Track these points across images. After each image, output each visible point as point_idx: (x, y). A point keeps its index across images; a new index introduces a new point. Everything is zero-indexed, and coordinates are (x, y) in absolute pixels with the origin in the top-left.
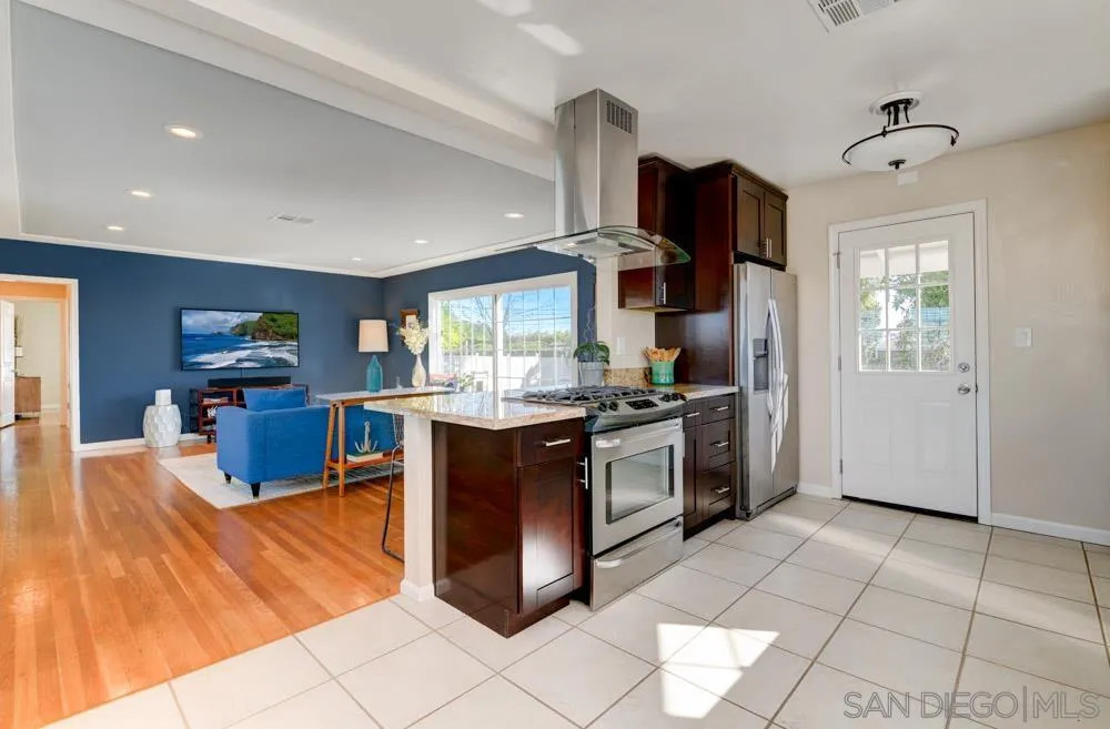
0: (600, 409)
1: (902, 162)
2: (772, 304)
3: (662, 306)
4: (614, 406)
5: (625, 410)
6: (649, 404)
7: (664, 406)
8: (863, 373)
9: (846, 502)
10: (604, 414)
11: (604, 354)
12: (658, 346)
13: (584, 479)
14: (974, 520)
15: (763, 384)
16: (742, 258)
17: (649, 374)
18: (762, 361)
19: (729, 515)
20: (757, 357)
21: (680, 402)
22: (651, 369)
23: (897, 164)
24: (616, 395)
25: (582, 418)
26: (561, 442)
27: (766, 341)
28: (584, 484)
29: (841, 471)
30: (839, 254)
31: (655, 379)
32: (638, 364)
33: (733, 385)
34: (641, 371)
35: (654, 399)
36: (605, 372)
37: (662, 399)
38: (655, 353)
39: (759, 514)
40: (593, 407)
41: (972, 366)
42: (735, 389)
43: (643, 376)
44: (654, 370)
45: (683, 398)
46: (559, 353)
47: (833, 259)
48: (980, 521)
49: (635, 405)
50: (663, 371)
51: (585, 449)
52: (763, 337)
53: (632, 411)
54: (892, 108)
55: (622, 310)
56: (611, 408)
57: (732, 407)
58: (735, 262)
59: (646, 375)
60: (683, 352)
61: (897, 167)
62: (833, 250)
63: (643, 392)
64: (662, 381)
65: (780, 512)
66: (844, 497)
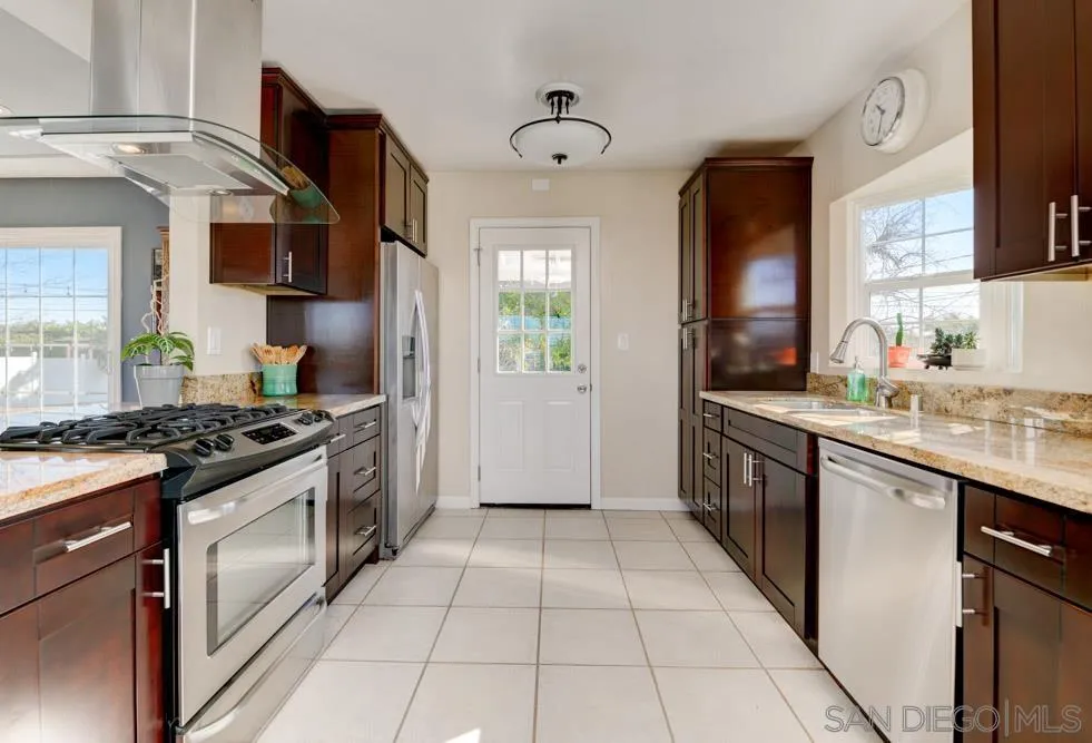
0: (195, 451)
1: (565, 157)
2: (419, 296)
3: (285, 285)
4: (225, 444)
5: (245, 448)
6: (282, 432)
7: (303, 433)
8: (500, 375)
9: (485, 510)
10: (204, 461)
11: (182, 353)
12: (270, 341)
13: (162, 590)
14: (588, 507)
15: (410, 392)
16: (389, 236)
17: (258, 383)
18: (409, 362)
19: (373, 559)
20: (405, 358)
21: (325, 424)
22: (261, 375)
23: (560, 158)
24: (223, 422)
25: (156, 475)
26: (108, 532)
27: (413, 340)
28: (162, 600)
29: (479, 479)
30: (479, 250)
31: (268, 389)
32: (241, 368)
33: (379, 393)
34: (247, 379)
35: (285, 422)
36: (185, 382)
37: (299, 421)
38: (268, 352)
39: (404, 547)
40: (182, 451)
41: (588, 365)
42: (380, 399)
43: (249, 384)
44: (267, 377)
45: (328, 417)
46: (81, 352)
47: (474, 255)
48: (593, 507)
49: (260, 436)
50: (280, 378)
51: (164, 532)
52: (409, 334)
53: (256, 448)
54: (556, 99)
55: (217, 287)
56: (218, 448)
57: (378, 419)
58: (382, 240)
59: (253, 384)
60: (310, 351)
61: (559, 162)
62: (474, 244)
63: (267, 413)
64: (279, 392)
65: (423, 538)
66: (482, 505)
